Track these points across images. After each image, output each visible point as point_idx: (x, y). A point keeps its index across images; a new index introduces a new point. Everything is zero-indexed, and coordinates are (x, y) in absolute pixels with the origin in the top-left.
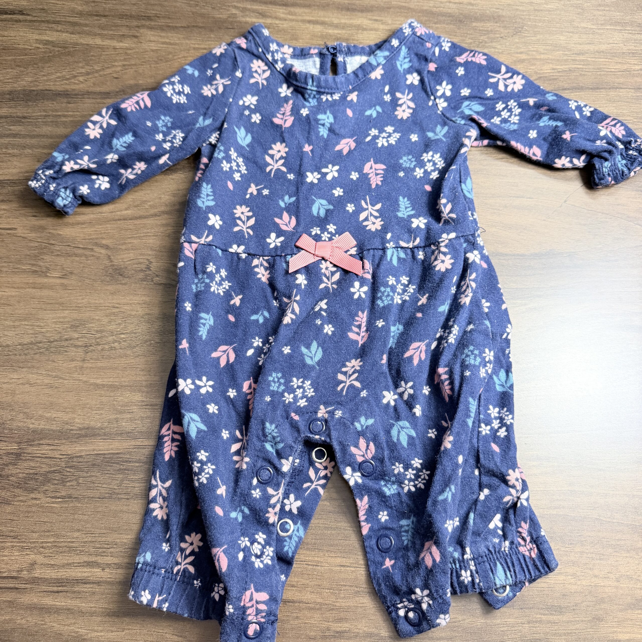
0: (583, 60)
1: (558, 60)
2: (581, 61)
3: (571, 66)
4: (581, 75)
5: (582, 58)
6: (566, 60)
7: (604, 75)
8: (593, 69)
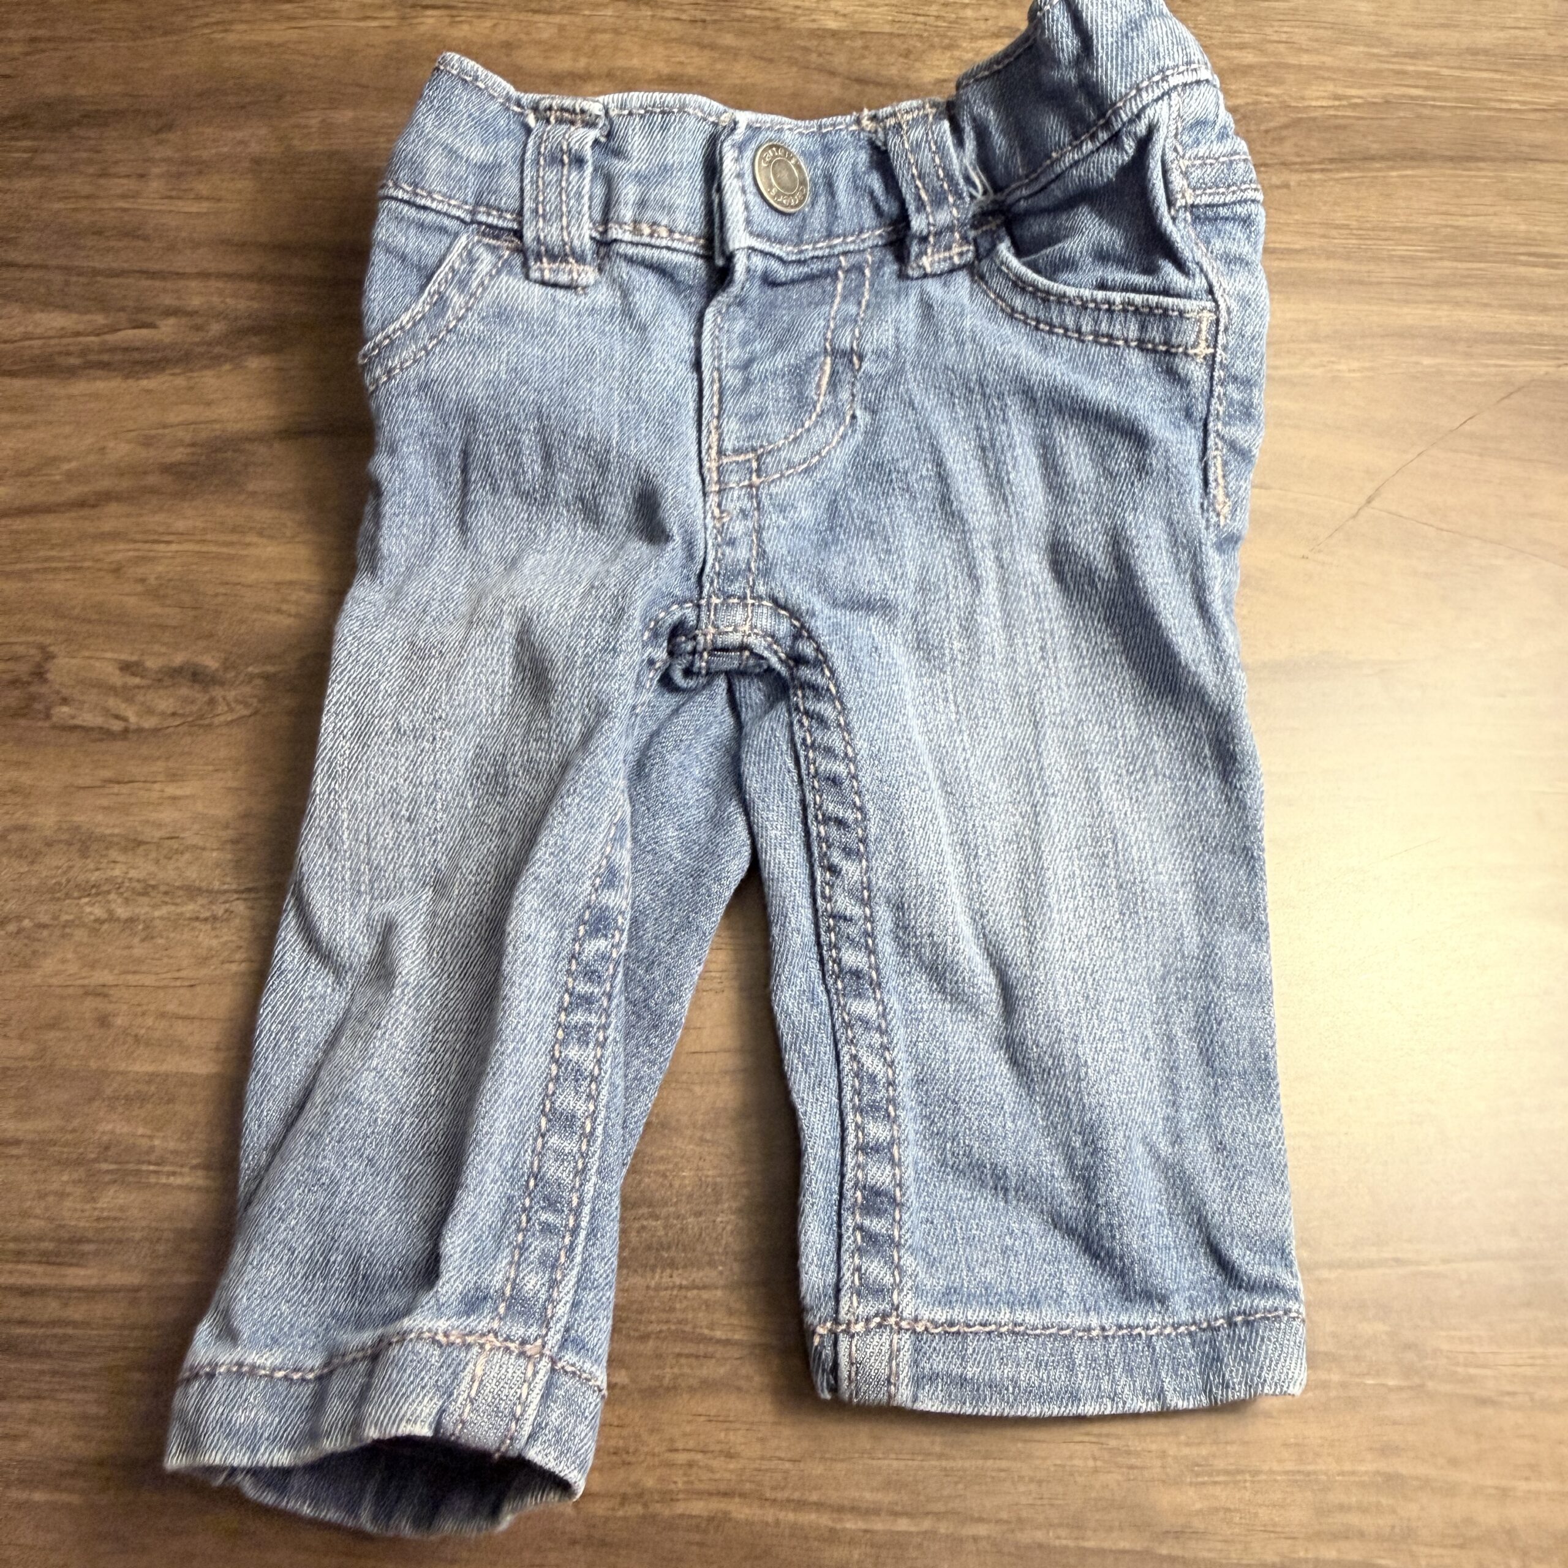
0: (1427, 75)
1: (1351, 72)
2: (1419, 75)
3: (1389, 90)
4: (1419, 117)
5: (1422, 67)
6: (1376, 73)
7: (1489, 118)
8: (1457, 100)
